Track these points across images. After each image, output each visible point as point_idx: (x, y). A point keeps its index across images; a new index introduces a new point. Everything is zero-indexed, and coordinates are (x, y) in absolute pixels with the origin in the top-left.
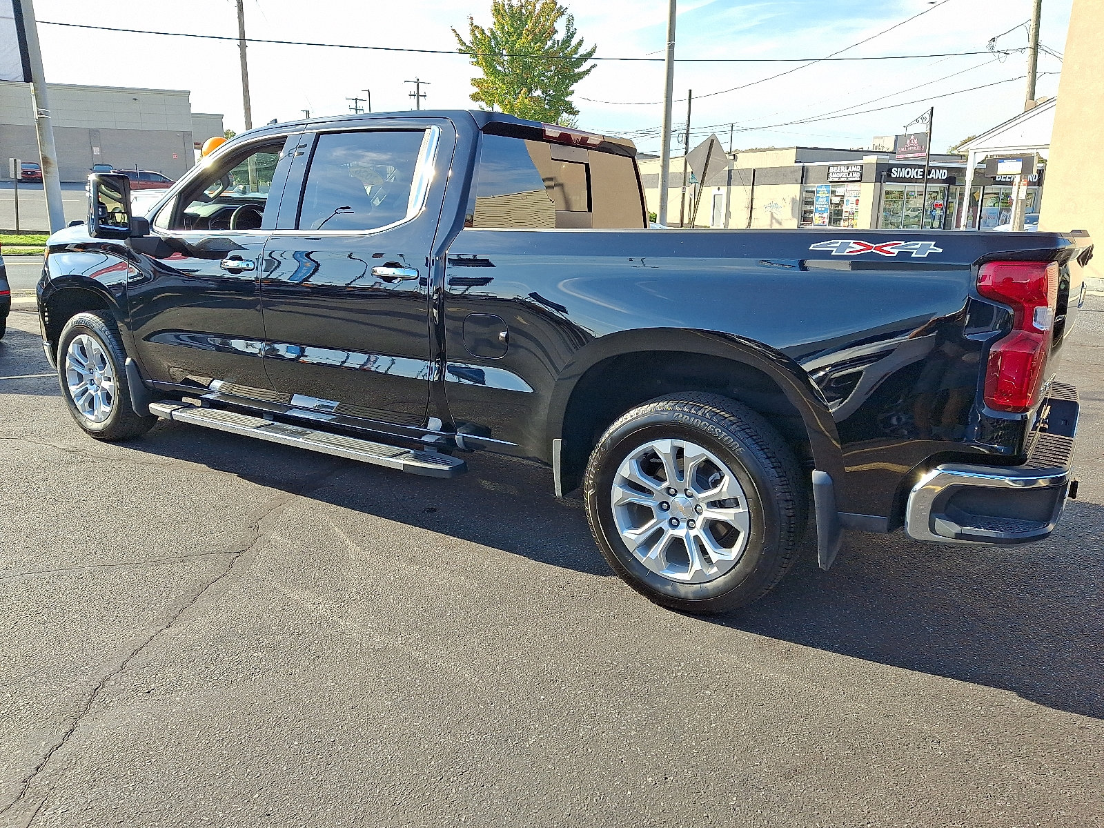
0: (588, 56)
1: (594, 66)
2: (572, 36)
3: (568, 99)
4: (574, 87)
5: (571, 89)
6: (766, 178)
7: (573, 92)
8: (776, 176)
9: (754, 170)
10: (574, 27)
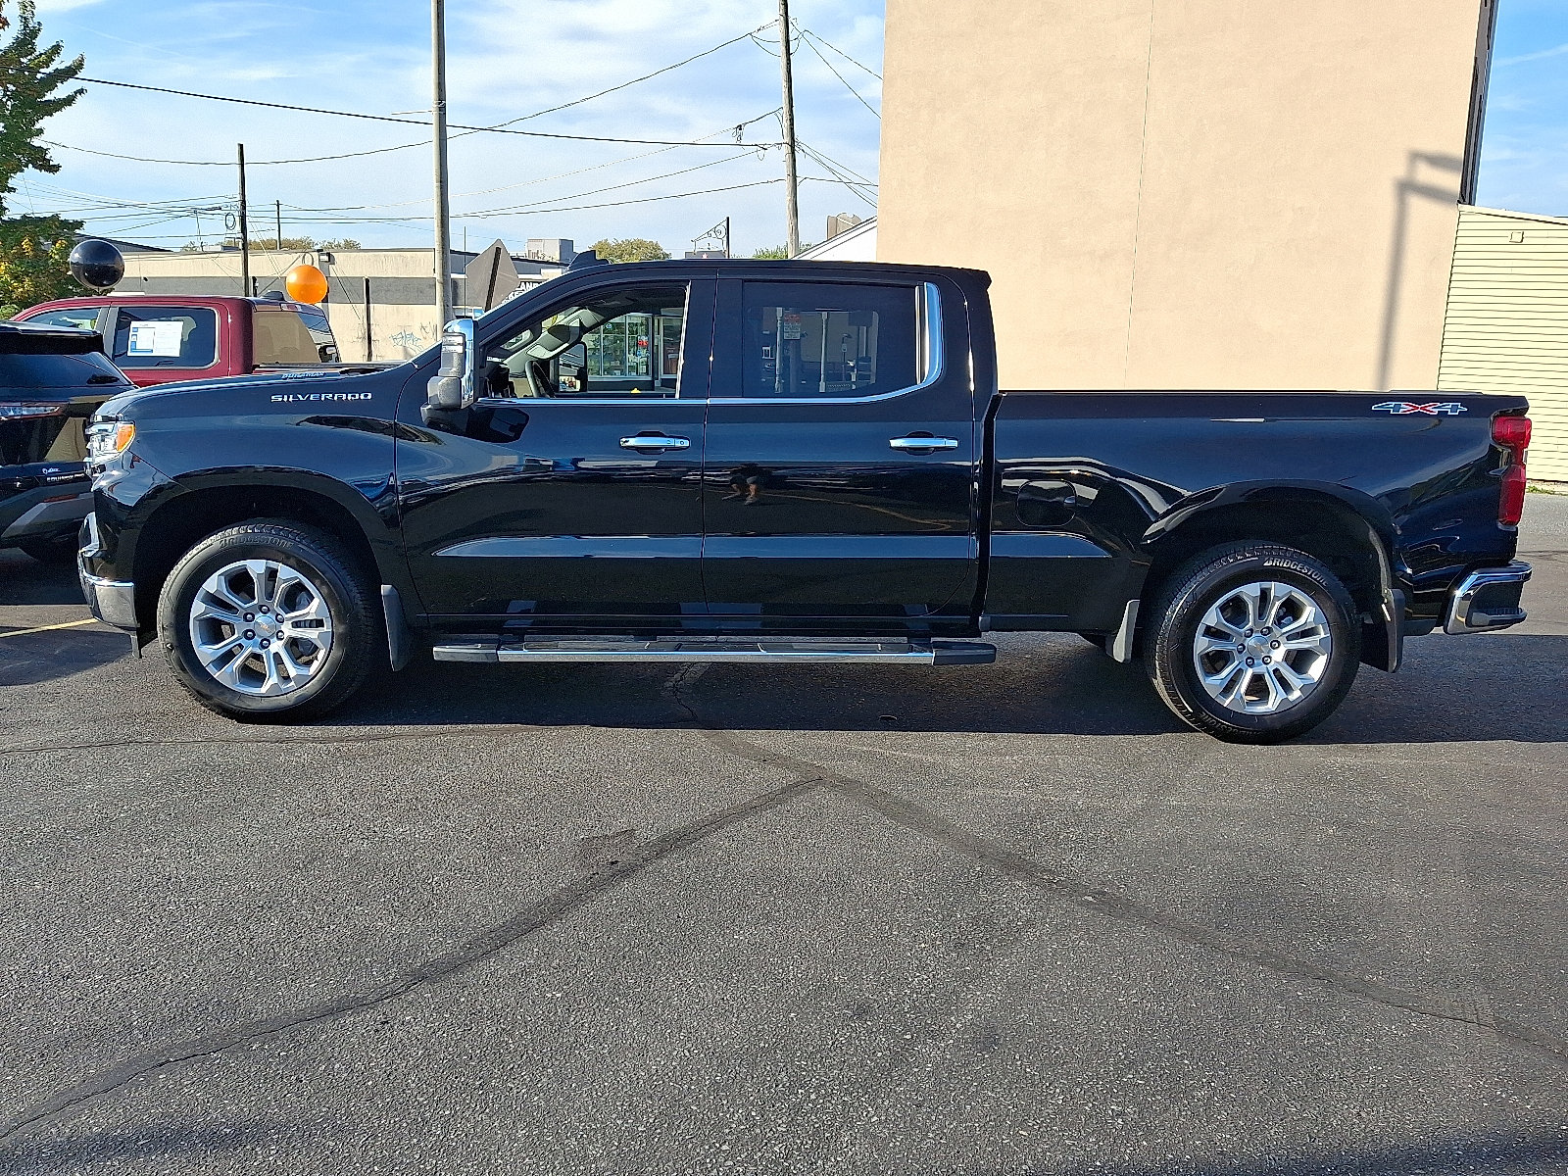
0: (70, 72)
1: (81, 91)
2: (34, 33)
3: (36, 142)
4: (44, 123)
5: (38, 126)
6: (389, 294)
7: (41, 131)
8: (408, 291)
9: (367, 281)
10: (36, 20)
